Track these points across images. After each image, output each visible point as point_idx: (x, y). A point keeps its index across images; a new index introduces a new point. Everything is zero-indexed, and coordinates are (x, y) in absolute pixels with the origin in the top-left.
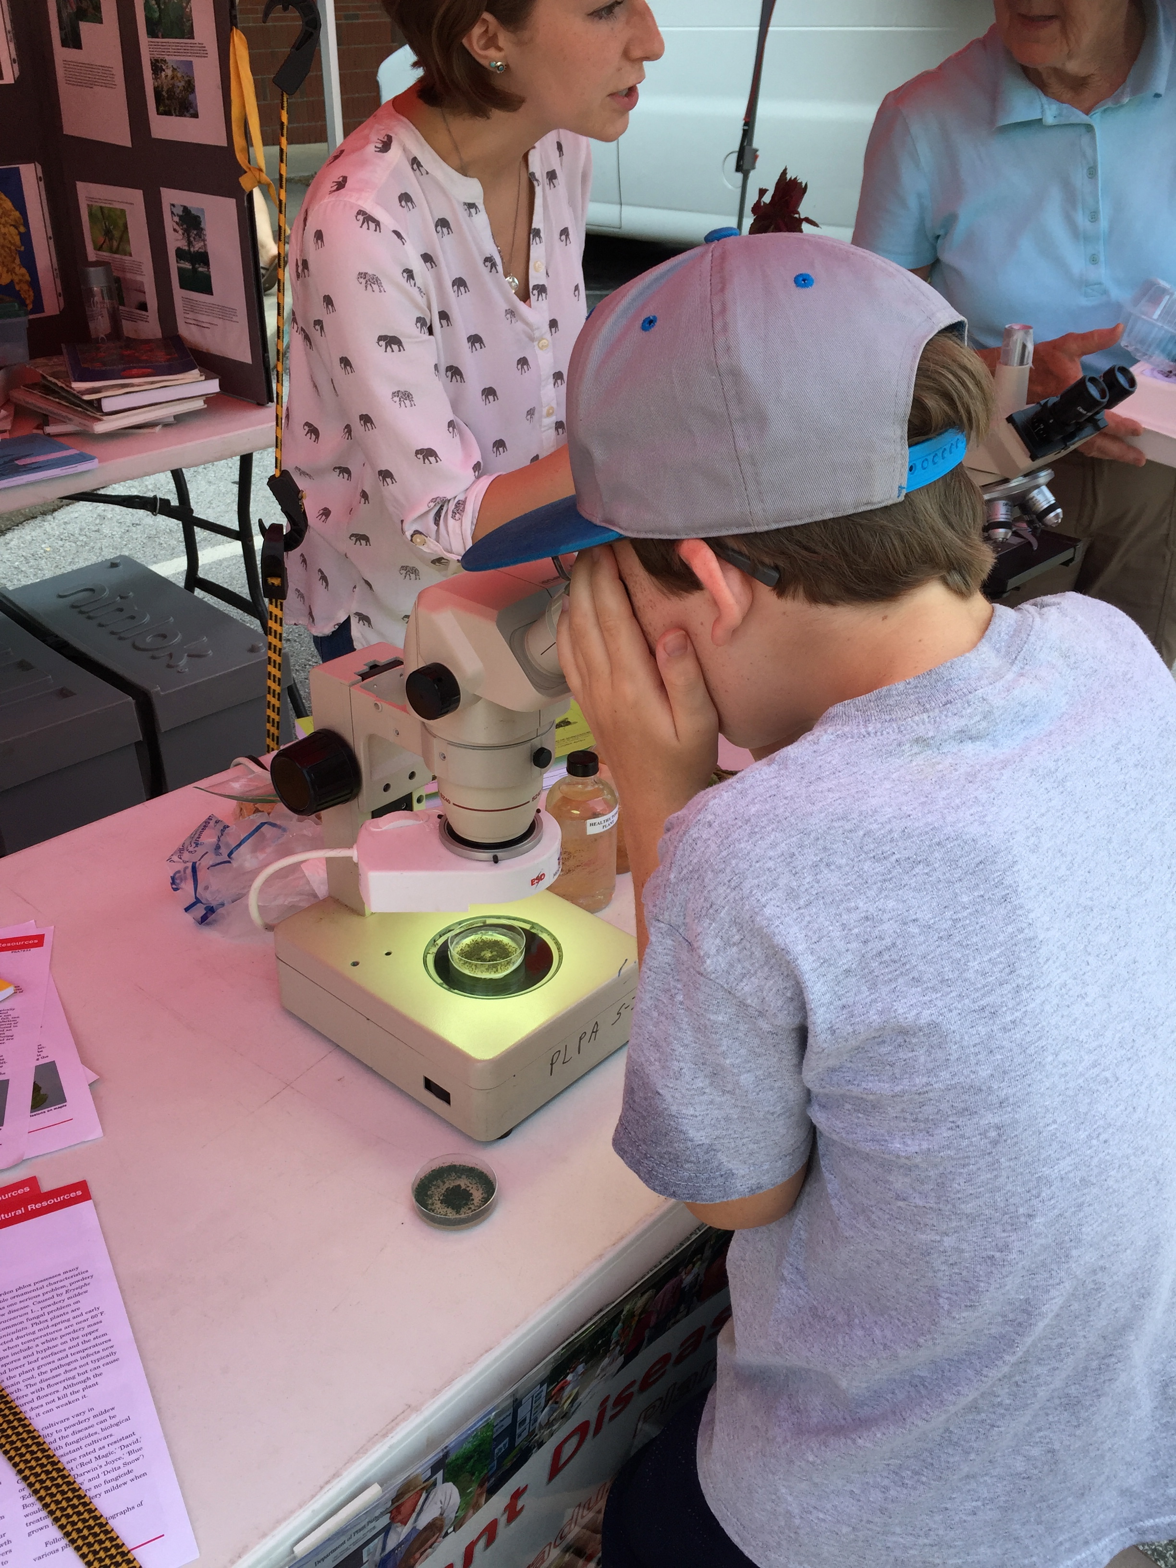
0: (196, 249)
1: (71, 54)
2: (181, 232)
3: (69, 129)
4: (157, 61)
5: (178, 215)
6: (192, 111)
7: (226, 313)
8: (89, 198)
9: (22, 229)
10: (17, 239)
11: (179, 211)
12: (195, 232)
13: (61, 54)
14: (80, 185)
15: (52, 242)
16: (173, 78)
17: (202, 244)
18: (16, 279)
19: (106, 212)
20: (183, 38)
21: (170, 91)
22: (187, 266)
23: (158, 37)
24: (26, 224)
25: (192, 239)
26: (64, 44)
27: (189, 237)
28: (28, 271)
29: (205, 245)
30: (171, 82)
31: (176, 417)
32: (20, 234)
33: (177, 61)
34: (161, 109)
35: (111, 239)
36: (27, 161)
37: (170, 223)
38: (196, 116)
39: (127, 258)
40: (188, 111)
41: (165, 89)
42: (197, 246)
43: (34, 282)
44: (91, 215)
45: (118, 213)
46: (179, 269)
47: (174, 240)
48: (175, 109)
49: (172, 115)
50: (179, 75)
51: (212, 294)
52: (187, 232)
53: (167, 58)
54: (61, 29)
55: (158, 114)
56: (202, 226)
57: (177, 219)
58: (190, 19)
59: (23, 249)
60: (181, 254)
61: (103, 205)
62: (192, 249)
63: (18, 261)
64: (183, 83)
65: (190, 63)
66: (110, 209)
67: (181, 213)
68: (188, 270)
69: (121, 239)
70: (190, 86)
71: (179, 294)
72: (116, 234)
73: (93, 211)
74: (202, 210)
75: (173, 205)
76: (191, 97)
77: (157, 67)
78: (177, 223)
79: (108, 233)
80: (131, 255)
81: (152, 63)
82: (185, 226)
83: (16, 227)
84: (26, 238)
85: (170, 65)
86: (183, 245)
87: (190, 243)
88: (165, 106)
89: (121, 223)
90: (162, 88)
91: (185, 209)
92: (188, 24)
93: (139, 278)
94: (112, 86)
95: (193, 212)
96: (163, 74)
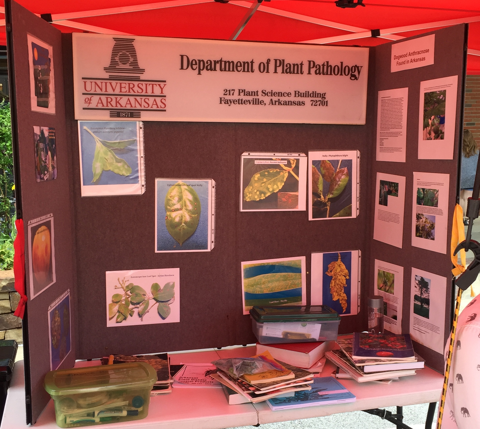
0: (424, 297)
1: (383, 207)
2: (418, 288)
3: (376, 238)
4: (419, 214)
5: (418, 280)
6: (432, 237)
7: (434, 328)
8: (379, 267)
9: (348, 277)
10: (344, 282)
11: (419, 279)
12: (425, 289)
13: (378, 207)
14: (376, 261)
15: (359, 284)
16: (425, 222)
17: (427, 295)
18: (341, 298)
19: (386, 273)
20: (432, 206)
21: (423, 227)
22: (419, 303)
23: (421, 205)
24: (350, 276)
25: (423, 292)
26: (380, 203)
27: (421, 291)
28: (347, 295)
29: (429, 296)
30: (424, 224)
31: (400, 378)
32: (346, 279)
33: (428, 215)
34: (418, 234)
35: (386, 286)
36: (356, 248)
37: (414, 283)
38: (433, 239)
39: (392, 295)
40: (430, 237)
41: (421, 226)
42: (425, 296)
43: (348, 301)
44: (379, 274)
45: (391, 275)
46: (415, 304)
47: (415, 291)
48: (424, 235)
49: (422, 237)
50: (428, 221)
51: (429, 318)
52: (421, 288)
53: (424, 214)
54: (380, 197)
55: (416, 236)
56: (429, 287)
57: (417, 282)
58: (437, 199)
59: (346, 286)
60: (416, 297)
61: (385, 271)
62: (422, 297)
63: (343, 291)
64: (429, 225)
65: (434, 217)
66: (387, 273)
67: (420, 280)
68: (419, 305)
69: (390, 286)
70: (432, 227)
71: (413, 315)
72: (389, 284)
73: (380, 273)
74: (430, 280)
75: (417, 276)
76: (432, 231)
77: (419, 217)
78: (417, 284)
79: (385, 283)
80: (393, 294)
81: (417, 215)
82: (420, 286)
83: (345, 276)
84: (349, 282)
85: (425, 217)
86: (418, 294)
87: (421, 294)
88: (420, 233)
89: (391, 279)
90: (420, 225)
91: (422, 278)
92: (436, 201)
93: (395, 305)
94: (398, 222)
95: (425, 280)
96: (421, 220)
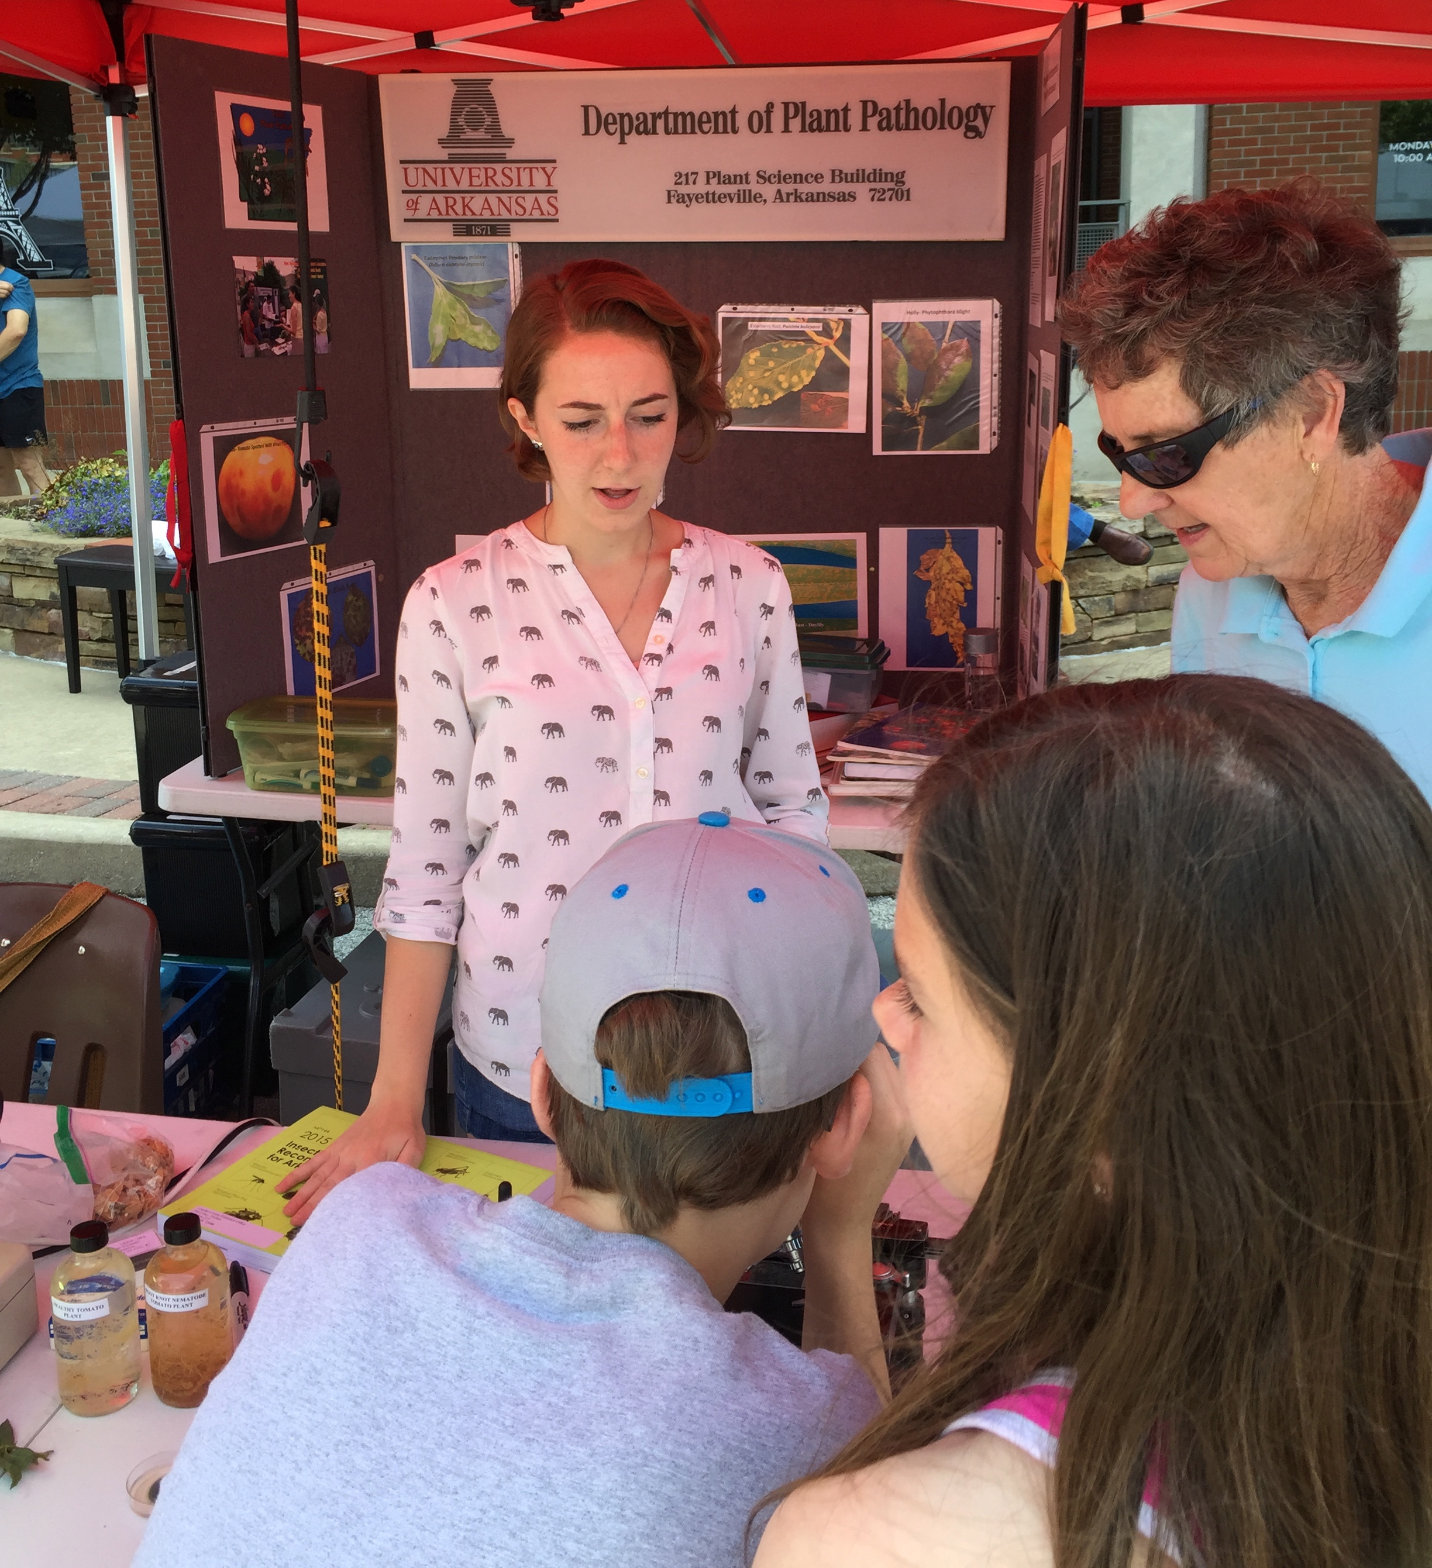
9: (969, 587)
10: (961, 596)
15: (999, 602)
18: (951, 632)
24: (974, 582)
28: (966, 627)
32: (965, 591)
36: (989, 523)
59: (965, 605)
63: (957, 615)
83: (962, 584)
84: (971, 597)
